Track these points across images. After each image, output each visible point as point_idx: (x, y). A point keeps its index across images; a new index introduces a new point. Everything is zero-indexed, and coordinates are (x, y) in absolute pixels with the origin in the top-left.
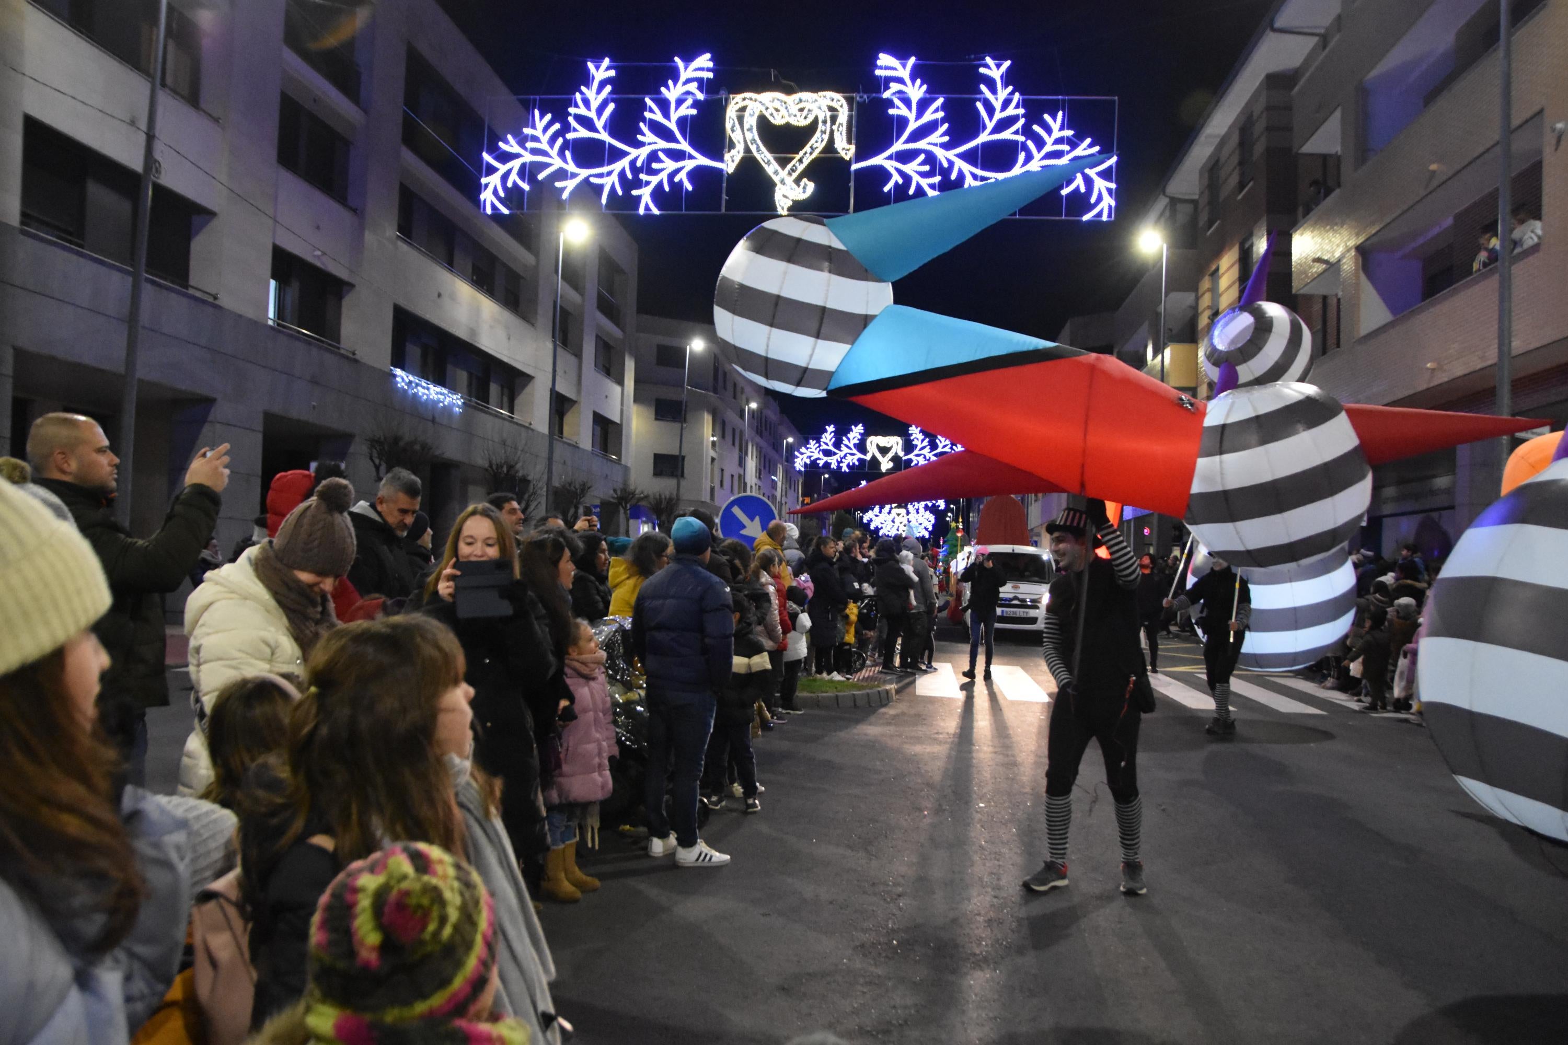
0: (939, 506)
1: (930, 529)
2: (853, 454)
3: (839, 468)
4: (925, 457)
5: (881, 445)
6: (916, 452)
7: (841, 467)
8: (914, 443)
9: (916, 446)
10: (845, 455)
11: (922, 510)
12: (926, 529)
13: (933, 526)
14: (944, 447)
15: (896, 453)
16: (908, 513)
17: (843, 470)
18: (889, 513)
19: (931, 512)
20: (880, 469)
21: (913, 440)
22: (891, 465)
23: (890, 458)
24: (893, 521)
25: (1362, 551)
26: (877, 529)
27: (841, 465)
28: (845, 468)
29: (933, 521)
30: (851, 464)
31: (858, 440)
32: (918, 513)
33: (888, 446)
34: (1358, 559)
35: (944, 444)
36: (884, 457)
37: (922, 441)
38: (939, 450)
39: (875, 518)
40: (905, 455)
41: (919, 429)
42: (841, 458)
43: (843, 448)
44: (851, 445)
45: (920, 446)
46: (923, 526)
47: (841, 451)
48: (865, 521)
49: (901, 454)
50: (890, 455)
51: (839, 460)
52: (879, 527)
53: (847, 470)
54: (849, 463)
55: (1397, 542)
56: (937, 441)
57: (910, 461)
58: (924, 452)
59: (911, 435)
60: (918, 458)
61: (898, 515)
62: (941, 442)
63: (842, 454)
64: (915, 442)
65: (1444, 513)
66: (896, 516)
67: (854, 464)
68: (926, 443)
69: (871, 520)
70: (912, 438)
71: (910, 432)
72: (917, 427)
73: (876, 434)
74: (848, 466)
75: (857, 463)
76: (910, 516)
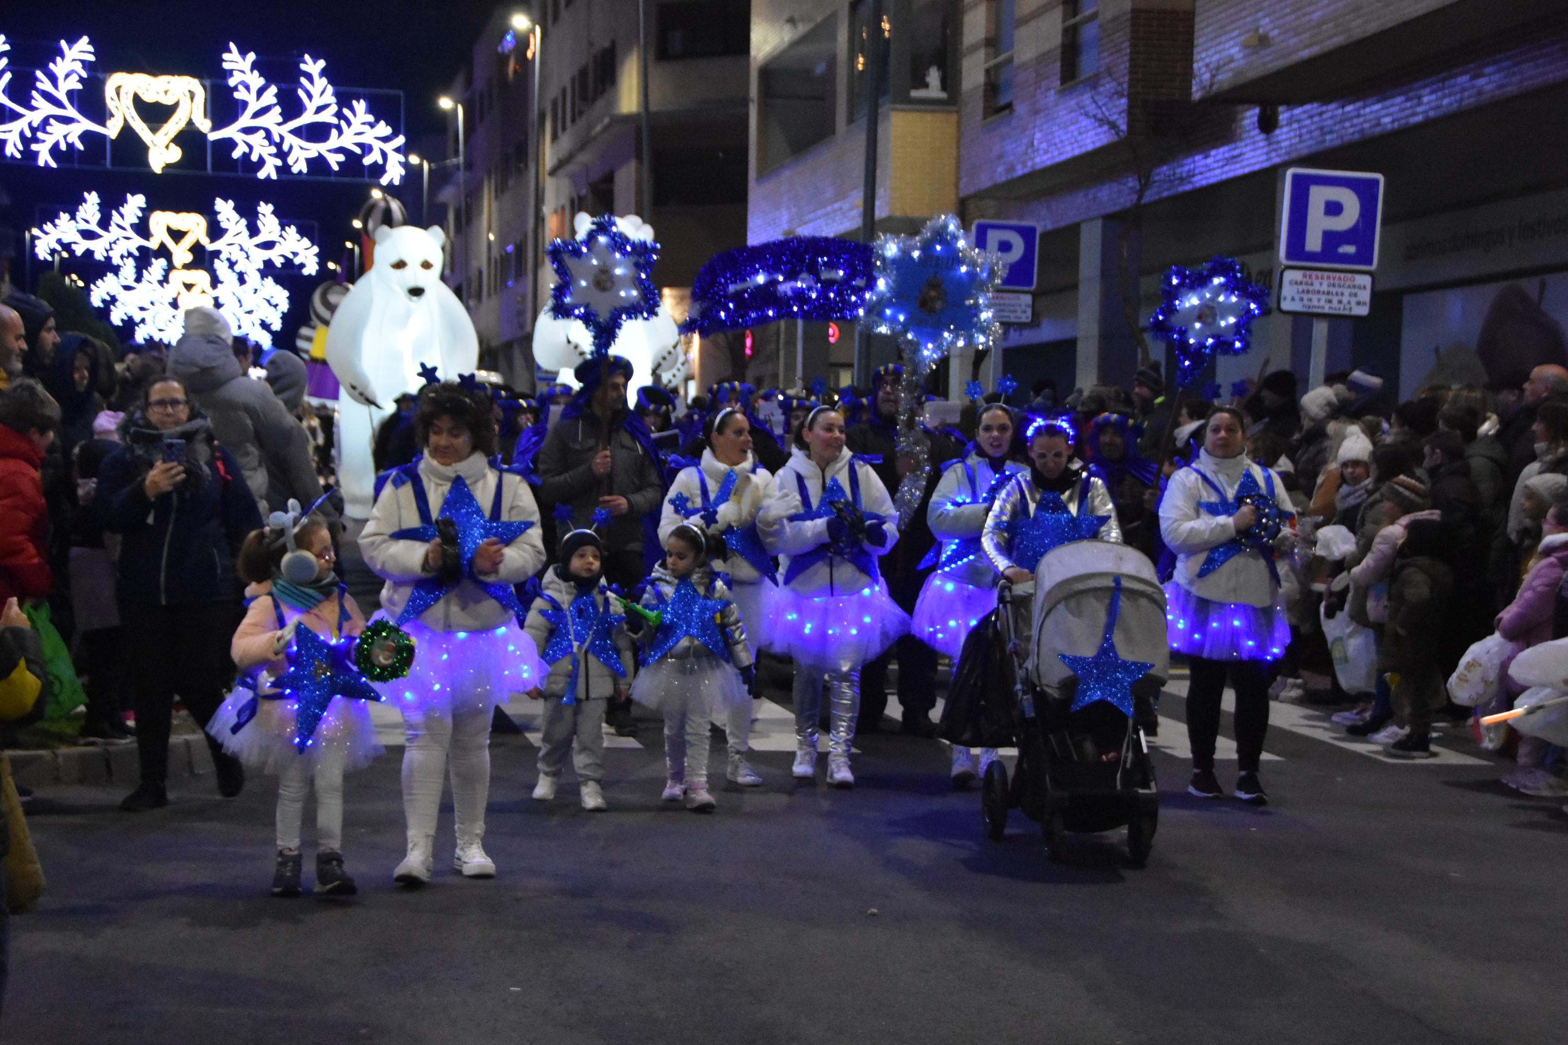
0: (302, 266)
1: (277, 326)
2: (67, 121)
3: (30, 156)
4: (268, 135)
5: (148, 98)
6: (245, 120)
7: (36, 154)
8: (237, 95)
9: (245, 104)
10: (46, 122)
11: (253, 278)
12: (265, 326)
13: (285, 317)
14: (320, 109)
15: (190, 123)
16: (215, 282)
17: (41, 163)
18: (165, 280)
19: (277, 281)
20: (147, 165)
21: (235, 89)
22: (175, 154)
23: (172, 135)
24: (174, 304)
25: (1357, 375)
26: (130, 325)
27: (34, 147)
28: (44, 158)
29: (284, 306)
30: (63, 147)
31: (81, 80)
32: (242, 279)
33: (168, 101)
34: (1337, 395)
35: (318, 101)
36: (154, 130)
37: (260, 92)
38: (308, 118)
39: (122, 295)
40: (215, 128)
41: (252, 56)
42: (33, 130)
43: (38, 100)
44: (61, 96)
45: (254, 106)
46: (256, 318)
47: (33, 109)
48: (96, 300)
49: (204, 125)
50: (174, 126)
51: (28, 134)
52: (137, 319)
53: (53, 164)
54: (56, 145)
55: (1437, 350)
56: (301, 92)
57: (230, 144)
58: (265, 121)
59: (230, 73)
60: (250, 139)
61: (189, 287)
62: (310, 96)
63: (35, 118)
64: (240, 95)
65: (1550, 278)
66: (183, 290)
67: (70, 146)
68: (270, 96)
69: (114, 300)
70: (232, 82)
71: (226, 66)
72: (243, 53)
73: (131, 69)
74: (55, 151)
75: (80, 146)
76: (220, 291)
